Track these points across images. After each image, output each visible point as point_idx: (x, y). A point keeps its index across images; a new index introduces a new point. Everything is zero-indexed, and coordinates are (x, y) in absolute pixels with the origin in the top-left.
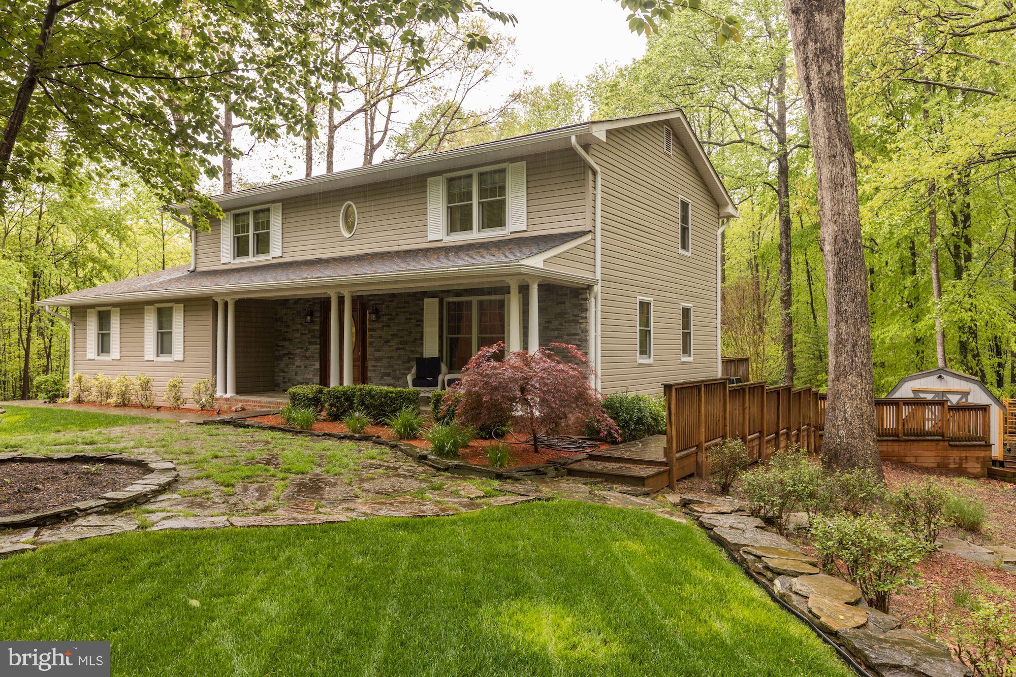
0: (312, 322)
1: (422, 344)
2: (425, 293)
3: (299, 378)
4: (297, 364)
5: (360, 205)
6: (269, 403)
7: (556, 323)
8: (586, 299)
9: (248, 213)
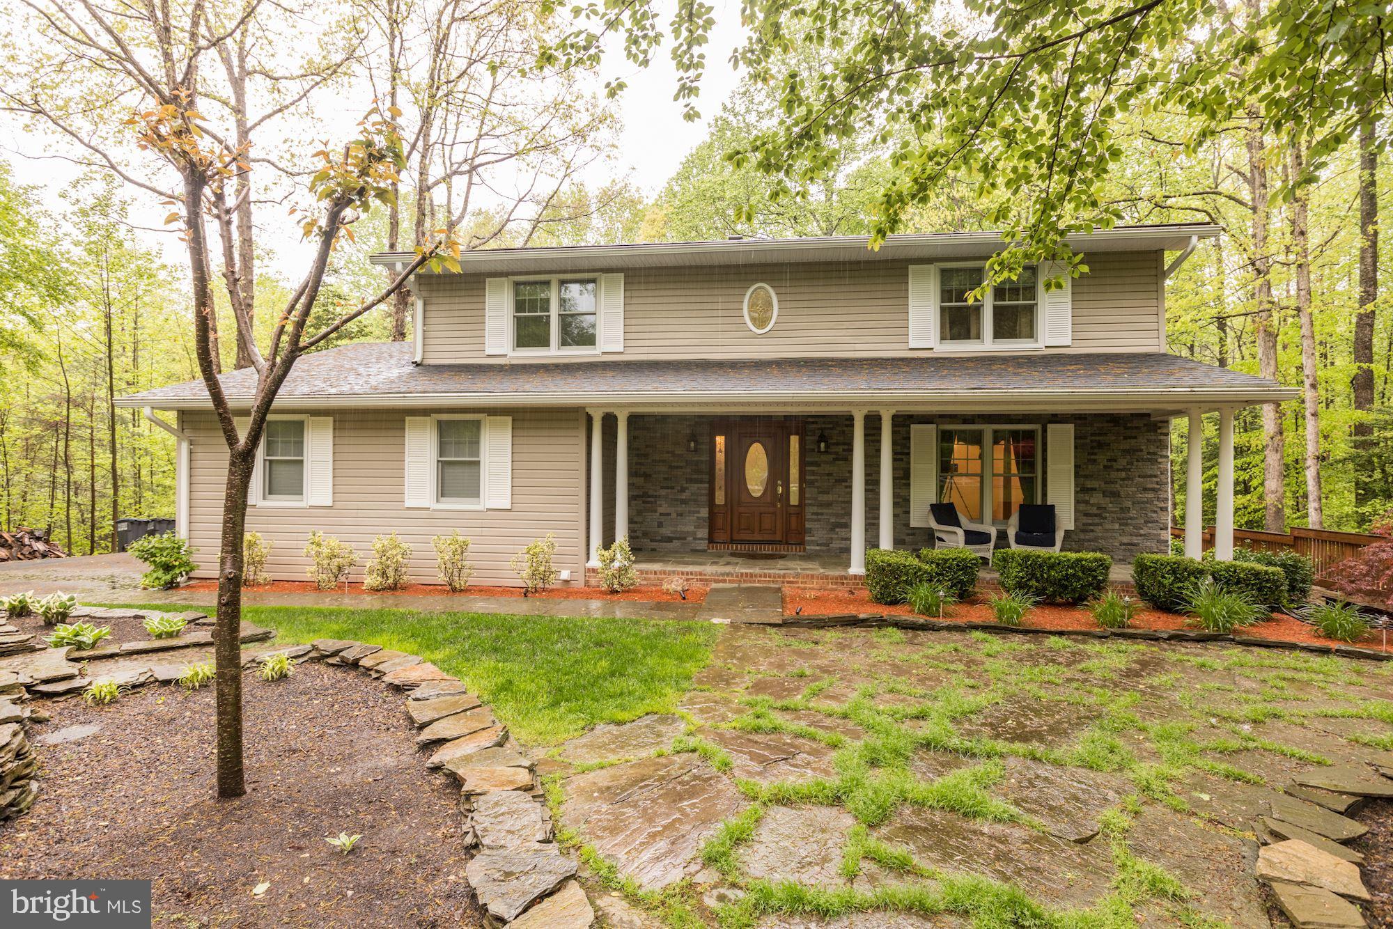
0: (696, 450)
1: (909, 485)
2: (911, 416)
3: (666, 531)
4: (661, 510)
5: (783, 290)
6: (723, 575)
7: (1123, 462)
8: (1167, 434)
9: (547, 283)
